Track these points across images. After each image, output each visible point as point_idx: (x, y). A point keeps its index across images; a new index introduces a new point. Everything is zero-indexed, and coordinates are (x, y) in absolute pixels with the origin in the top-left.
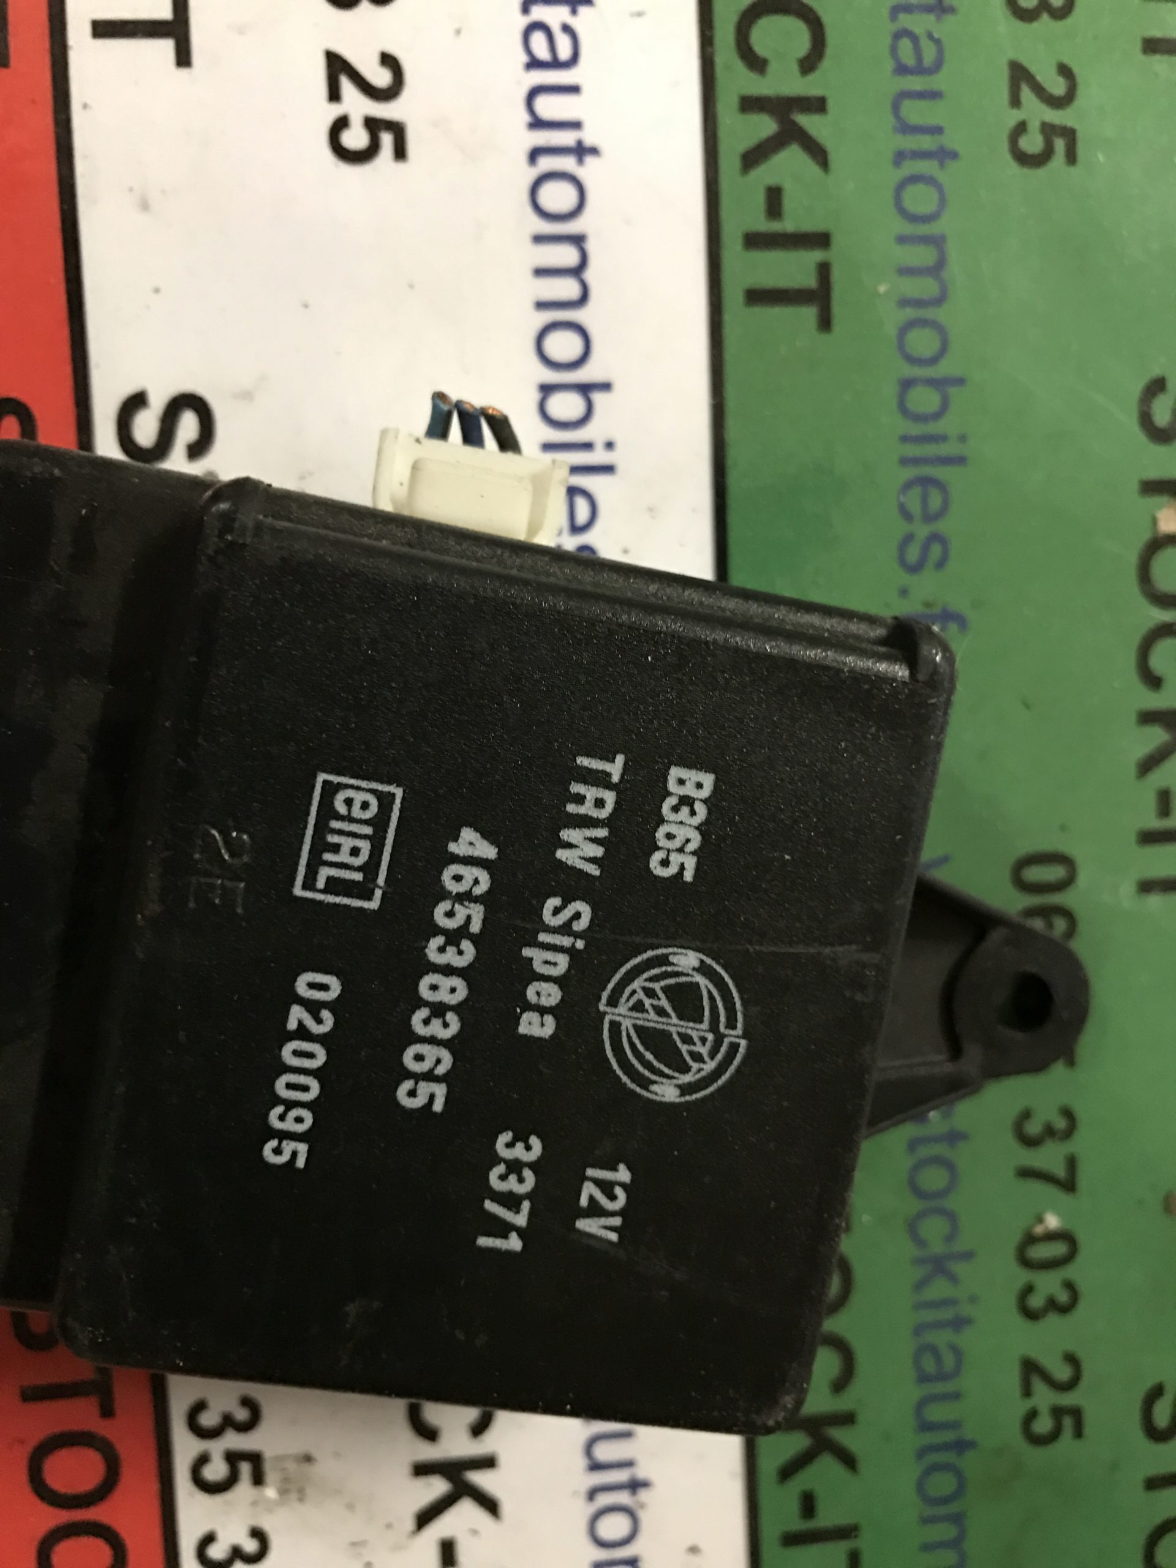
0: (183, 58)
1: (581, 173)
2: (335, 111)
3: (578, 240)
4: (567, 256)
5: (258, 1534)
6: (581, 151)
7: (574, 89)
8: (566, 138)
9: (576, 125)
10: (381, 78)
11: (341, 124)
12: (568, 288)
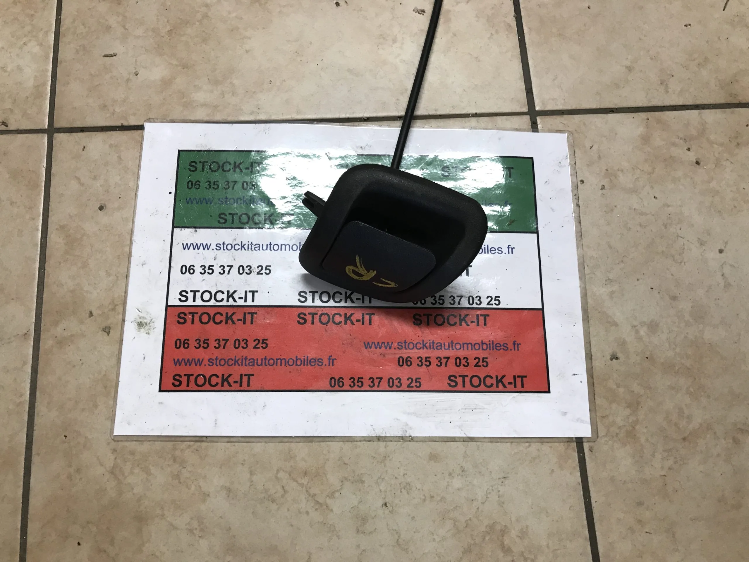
0: (257, 291)
1: (273, 245)
2: (264, 274)
3: (281, 245)
4: (283, 246)
5: (450, 297)
6: (270, 244)
7: (263, 245)
8: (269, 246)
9: (267, 245)
10: (260, 268)
11: (266, 273)
12: (287, 247)
